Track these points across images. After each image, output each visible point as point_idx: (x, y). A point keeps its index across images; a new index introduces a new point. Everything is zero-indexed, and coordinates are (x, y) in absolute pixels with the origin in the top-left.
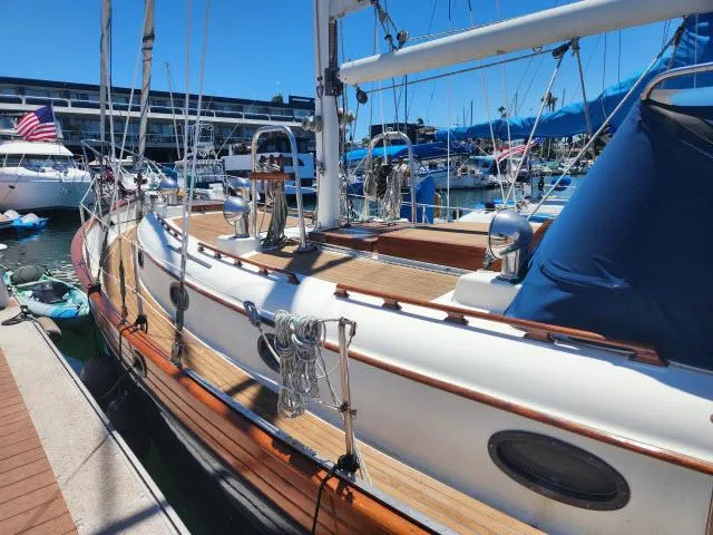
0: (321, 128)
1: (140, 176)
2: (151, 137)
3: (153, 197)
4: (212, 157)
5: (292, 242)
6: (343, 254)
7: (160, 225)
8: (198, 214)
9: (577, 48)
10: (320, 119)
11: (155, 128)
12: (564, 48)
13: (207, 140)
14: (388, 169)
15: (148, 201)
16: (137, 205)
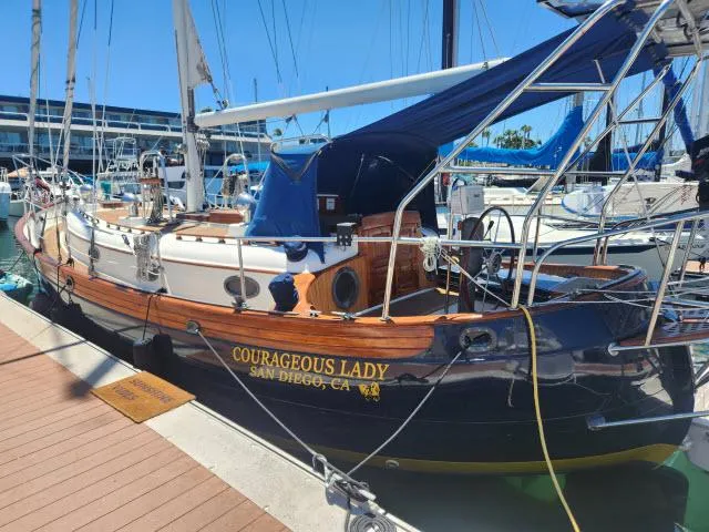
0: (186, 151)
1: (65, 184)
2: (75, 149)
3: (75, 199)
4: (135, 169)
5: (166, 220)
6: (192, 225)
7: (82, 216)
8: (110, 209)
9: (296, 119)
10: (185, 146)
11: (76, 140)
12: (291, 119)
13: (130, 153)
14: (235, 178)
15: (72, 202)
16: (62, 206)
